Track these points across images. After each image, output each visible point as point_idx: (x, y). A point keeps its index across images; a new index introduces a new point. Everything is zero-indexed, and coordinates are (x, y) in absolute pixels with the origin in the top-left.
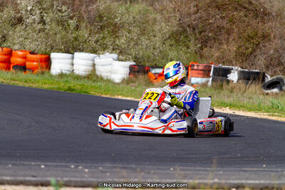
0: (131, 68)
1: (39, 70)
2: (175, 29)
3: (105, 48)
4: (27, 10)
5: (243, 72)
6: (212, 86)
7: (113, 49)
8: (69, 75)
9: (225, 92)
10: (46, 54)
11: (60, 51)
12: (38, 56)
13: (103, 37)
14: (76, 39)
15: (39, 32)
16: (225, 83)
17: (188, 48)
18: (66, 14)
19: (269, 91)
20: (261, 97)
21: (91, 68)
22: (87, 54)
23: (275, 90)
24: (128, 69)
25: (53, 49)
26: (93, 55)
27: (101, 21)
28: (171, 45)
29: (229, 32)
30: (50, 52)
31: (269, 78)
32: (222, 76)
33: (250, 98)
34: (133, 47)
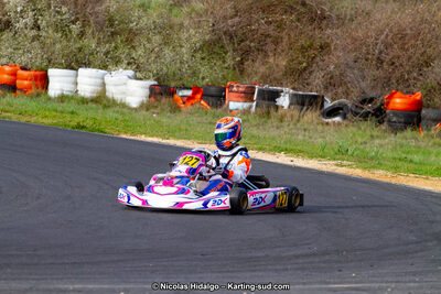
0: (152, 88)
1: (33, 91)
2: (207, 38)
3: (117, 62)
4: (16, 12)
5: (296, 95)
6: (256, 112)
7: (129, 64)
8: (72, 98)
9: (274, 121)
10: (42, 70)
11: (60, 66)
12: (32, 73)
13: (116, 48)
14: (80, 50)
15: (33, 41)
16: (272, 110)
17: (224, 62)
18: (67, 16)
19: (330, 120)
20: (320, 127)
21: (100, 89)
22: (94, 70)
23: (337, 119)
24: (148, 90)
25: (52, 63)
26: (103, 71)
27: (112, 26)
28: (203, 59)
29: (276, 42)
30: (47, 67)
31: (328, 104)
32: (269, 100)
33: (305, 130)
34: (154, 62)
